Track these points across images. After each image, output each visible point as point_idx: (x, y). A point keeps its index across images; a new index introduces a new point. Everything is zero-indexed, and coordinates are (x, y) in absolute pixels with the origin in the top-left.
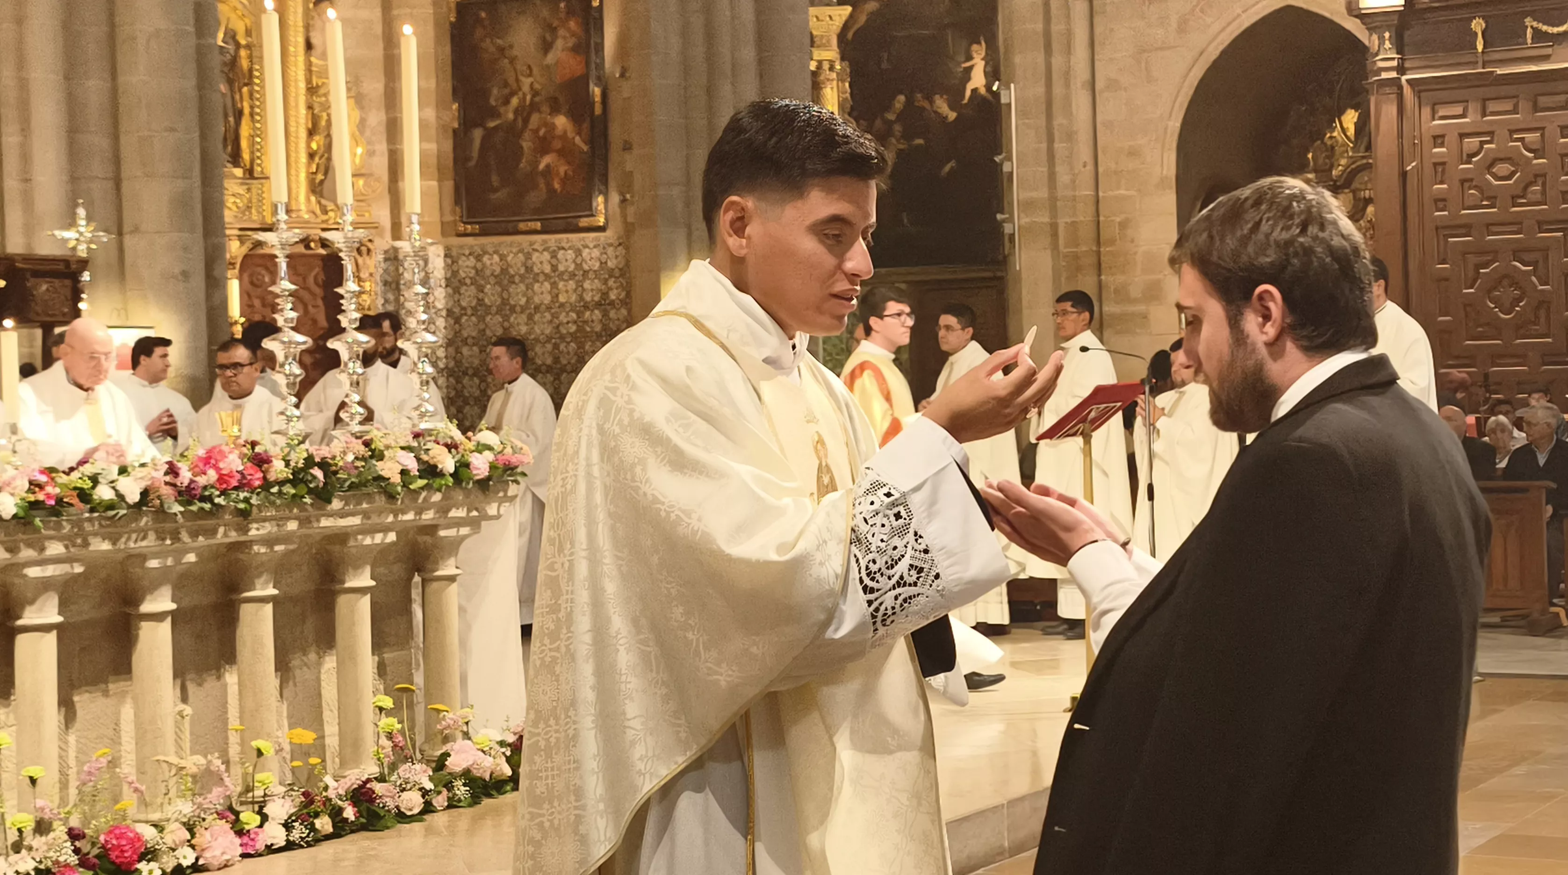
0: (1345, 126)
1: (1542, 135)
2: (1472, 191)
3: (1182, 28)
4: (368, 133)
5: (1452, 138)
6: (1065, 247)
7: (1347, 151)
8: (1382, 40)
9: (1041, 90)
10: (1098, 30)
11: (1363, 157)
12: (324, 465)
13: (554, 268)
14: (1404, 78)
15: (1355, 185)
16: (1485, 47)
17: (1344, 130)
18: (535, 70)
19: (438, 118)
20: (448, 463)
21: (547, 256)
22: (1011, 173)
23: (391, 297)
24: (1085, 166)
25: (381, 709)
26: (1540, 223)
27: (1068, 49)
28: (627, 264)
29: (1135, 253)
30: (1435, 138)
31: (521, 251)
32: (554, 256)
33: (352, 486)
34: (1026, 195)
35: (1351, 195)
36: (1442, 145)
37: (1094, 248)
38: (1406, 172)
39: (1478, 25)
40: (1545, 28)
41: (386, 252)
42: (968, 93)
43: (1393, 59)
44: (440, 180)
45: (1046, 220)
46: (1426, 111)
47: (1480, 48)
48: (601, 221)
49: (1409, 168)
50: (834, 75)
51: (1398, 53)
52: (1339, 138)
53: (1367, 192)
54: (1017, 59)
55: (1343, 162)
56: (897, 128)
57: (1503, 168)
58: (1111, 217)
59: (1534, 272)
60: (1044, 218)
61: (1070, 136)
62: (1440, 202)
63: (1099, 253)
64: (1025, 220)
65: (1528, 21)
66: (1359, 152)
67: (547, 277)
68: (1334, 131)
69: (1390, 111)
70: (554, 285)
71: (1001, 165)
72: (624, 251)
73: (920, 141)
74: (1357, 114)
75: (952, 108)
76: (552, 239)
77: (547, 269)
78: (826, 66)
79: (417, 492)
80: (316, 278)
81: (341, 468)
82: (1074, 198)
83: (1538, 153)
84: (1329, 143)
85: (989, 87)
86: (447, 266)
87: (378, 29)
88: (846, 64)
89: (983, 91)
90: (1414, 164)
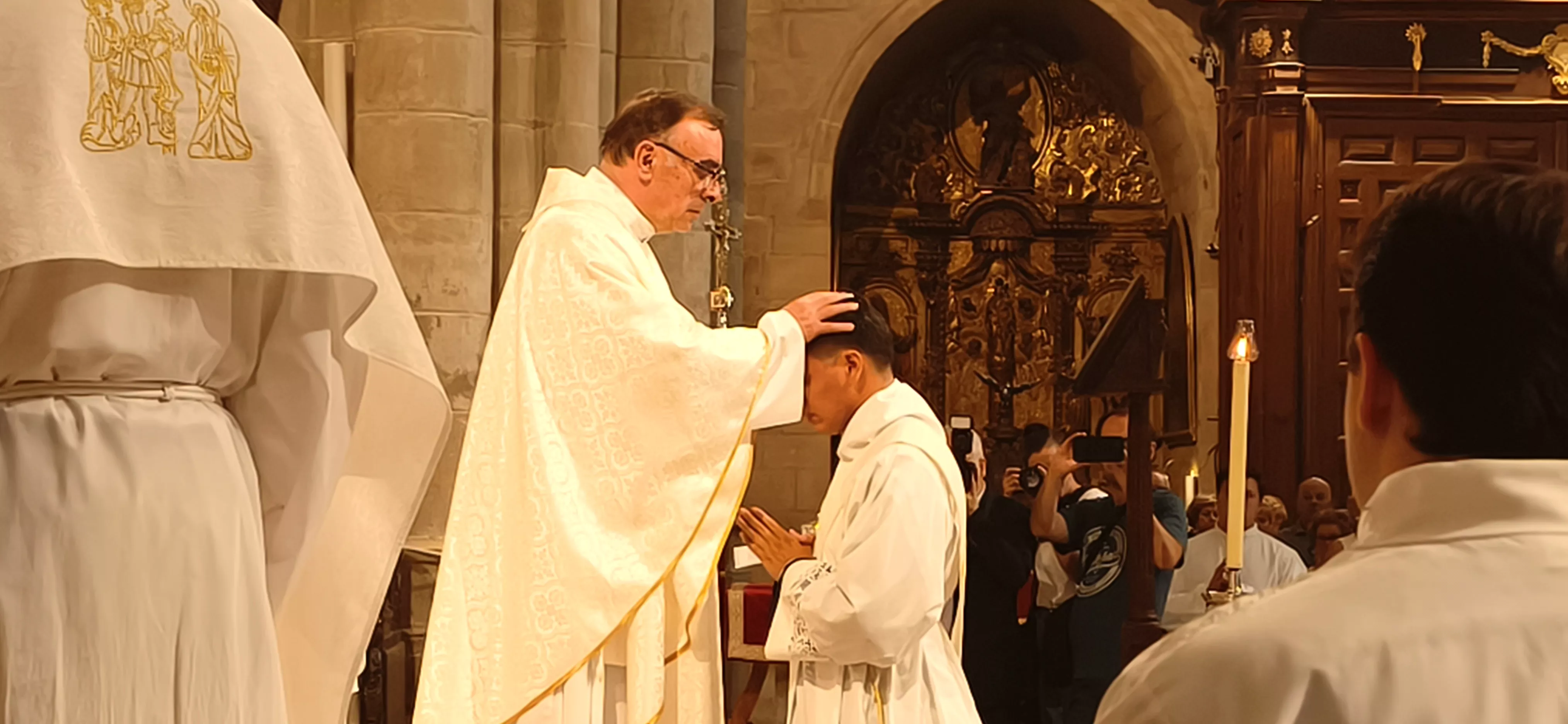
5: (1367, 186)
8: (1277, 42)
14: (1307, 95)
16: (1423, 65)
30: (1343, 183)
36: (1353, 196)
38: (1306, 228)
39: (1416, 35)
40: (1511, 47)
43: (1295, 68)
46: (1332, 148)
47: (1417, 66)
49: (1309, 223)
51: (1301, 60)
65: (1486, 36)
69: (1284, 144)
90: (1315, 218)
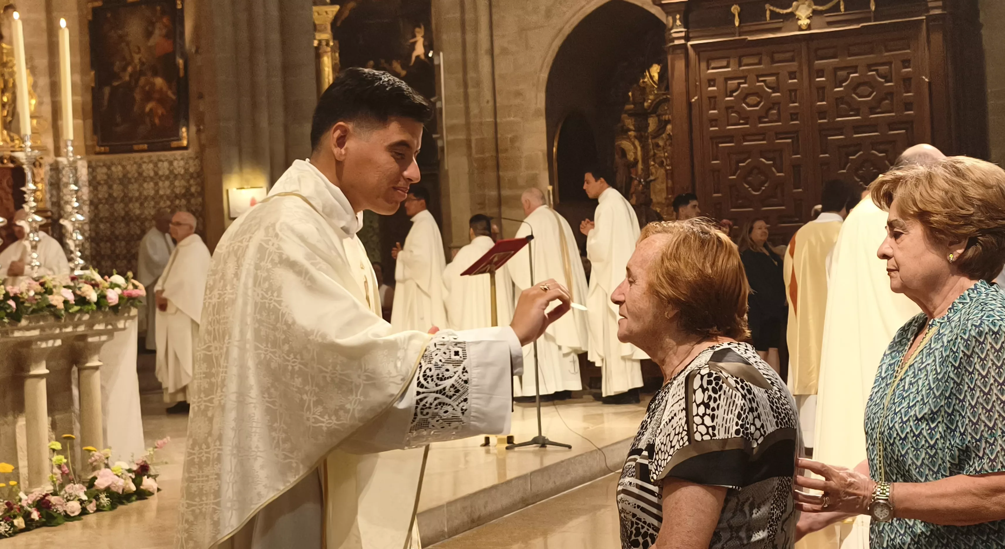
0: (652, 74)
1: (777, 78)
2: (733, 114)
3: (548, 14)
4: (39, 90)
5: (720, 80)
6: (476, 154)
7: (653, 91)
8: (674, 20)
9: (459, 56)
10: (495, 17)
11: (664, 94)
12: (15, 298)
13: (156, 174)
14: (690, 43)
15: (659, 112)
16: (740, 23)
17: (651, 77)
18: (142, 50)
19: (82, 80)
20: (93, 296)
21: (151, 166)
22: (442, 109)
23: (54, 192)
24: (488, 102)
25: (54, 450)
26: (777, 134)
27: (476, 30)
28: (202, 169)
29: (521, 157)
30: (709, 81)
31: (135, 163)
32: (156, 165)
33: (34, 311)
34: (450, 122)
35: (656, 119)
36: (713, 86)
37: (495, 155)
38: (691, 103)
39: (735, 9)
40: (778, 10)
41: (51, 165)
42: (413, 58)
43: (682, 31)
44: (84, 120)
45: (465, 137)
46: (703, 65)
47: (737, 24)
48: (185, 143)
49: (693, 100)
50: (329, 49)
51: (685, 28)
52: (648, 82)
53: (667, 116)
54: (444, 37)
55: (651, 97)
57: (752, 99)
58: (505, 135)
59: (774, 165)
60: (462, 136)
61: (478, 84)
62: (713, 121)
63: (497, 158)
64: (451, 138)
65: (767, 6)
66: (661, 90)
67: (152, 179)
68: (645, 78)
69: (680, 65)
70: (156, 184)
72: (199, 162)
74: (660, 67)
75: (403, 67)
76: (155, 155)
77: (152, 174)
78: (324, 43)
79: (74, 314)
80: (7, 182)
81: (27, 300)
82: (481, 124)
83: (775, 90)
84: (642, 86)
85: (426, 54)
86: (89, 174)
87: (44, 25)
88: (336, 42)
89: (423, 57)
90: (696, 98)
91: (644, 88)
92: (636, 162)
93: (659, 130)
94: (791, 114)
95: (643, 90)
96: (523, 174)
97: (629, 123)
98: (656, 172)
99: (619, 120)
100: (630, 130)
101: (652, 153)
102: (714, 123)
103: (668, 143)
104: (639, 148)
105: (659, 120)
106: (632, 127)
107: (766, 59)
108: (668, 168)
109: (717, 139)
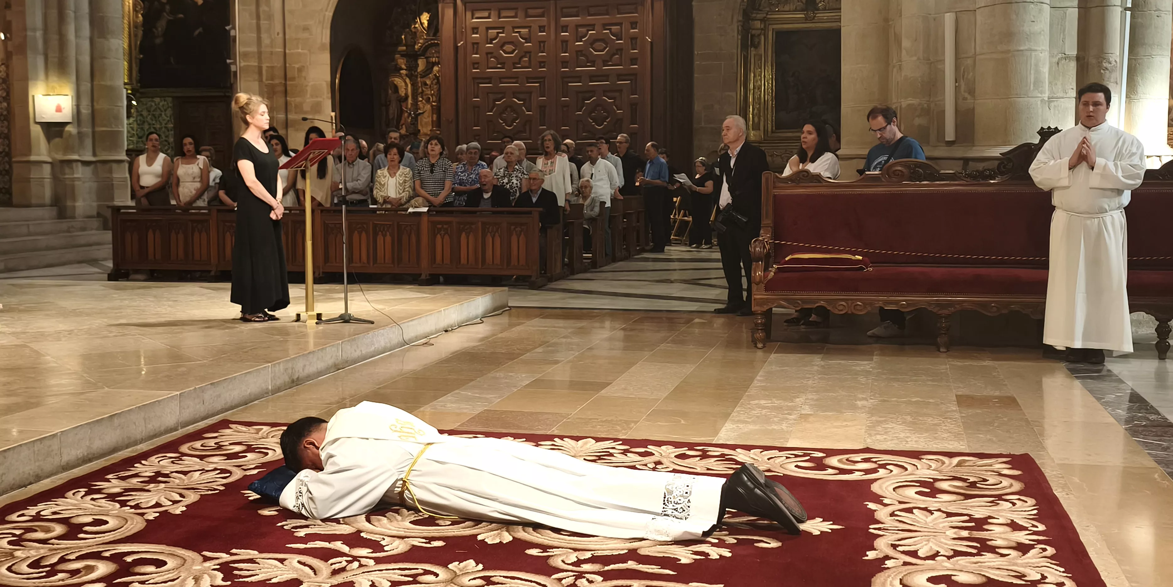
0: (422, 21)
1: (530, 31)
2: (492, 59)
6: (267, 80)
7: (423, 36)
11: (432, 40)
15: (428, 55)
17: (422, 24)
22: (235, 36)
24: (278, 34)
26: (527, 78)
29: (307, 86)
30: (473, 29)
34: (243, 49)
35: (425, 60)
36: (476, 33)
37: (283, 82)
38: (458, 47)
45: (256, 64)
46: (469, 14)
52: (419, 28)
53: (434, 59)
55: (421, 41)
56: (168, 7)
57: (509, 47)
58: (294, 65)
59: (523, 105)
60: (254, 63)
61: (270, 17)
62: (475, 64)
63: (285, 85)
64: (242, 64)
66: (429, 36)
68: (416, 24)
69: (449, 13)
71: (228, 32)
72: (5, 69)
73: (181, 16)
74: (429, 15)
82: (272, 53)
83: (527, 40)
84: (413, 30)
90: (462, 42)
91: (415, 33)
92: (406, 97)
93: (427, 70)
94: (540, 62)
95: (415, 35)
96: (308, 101)
97: (402, 62)
98: (424, 107)
99: (394, 60)
100: (403, 69)
101: (420, 90)
102: (476, 66)
103: (434, 82)
104: (409, 85)
105: (428, 62)
106: (403, 66)
107: (521, 13)
108: (434, 104)
109: (478, 79)
